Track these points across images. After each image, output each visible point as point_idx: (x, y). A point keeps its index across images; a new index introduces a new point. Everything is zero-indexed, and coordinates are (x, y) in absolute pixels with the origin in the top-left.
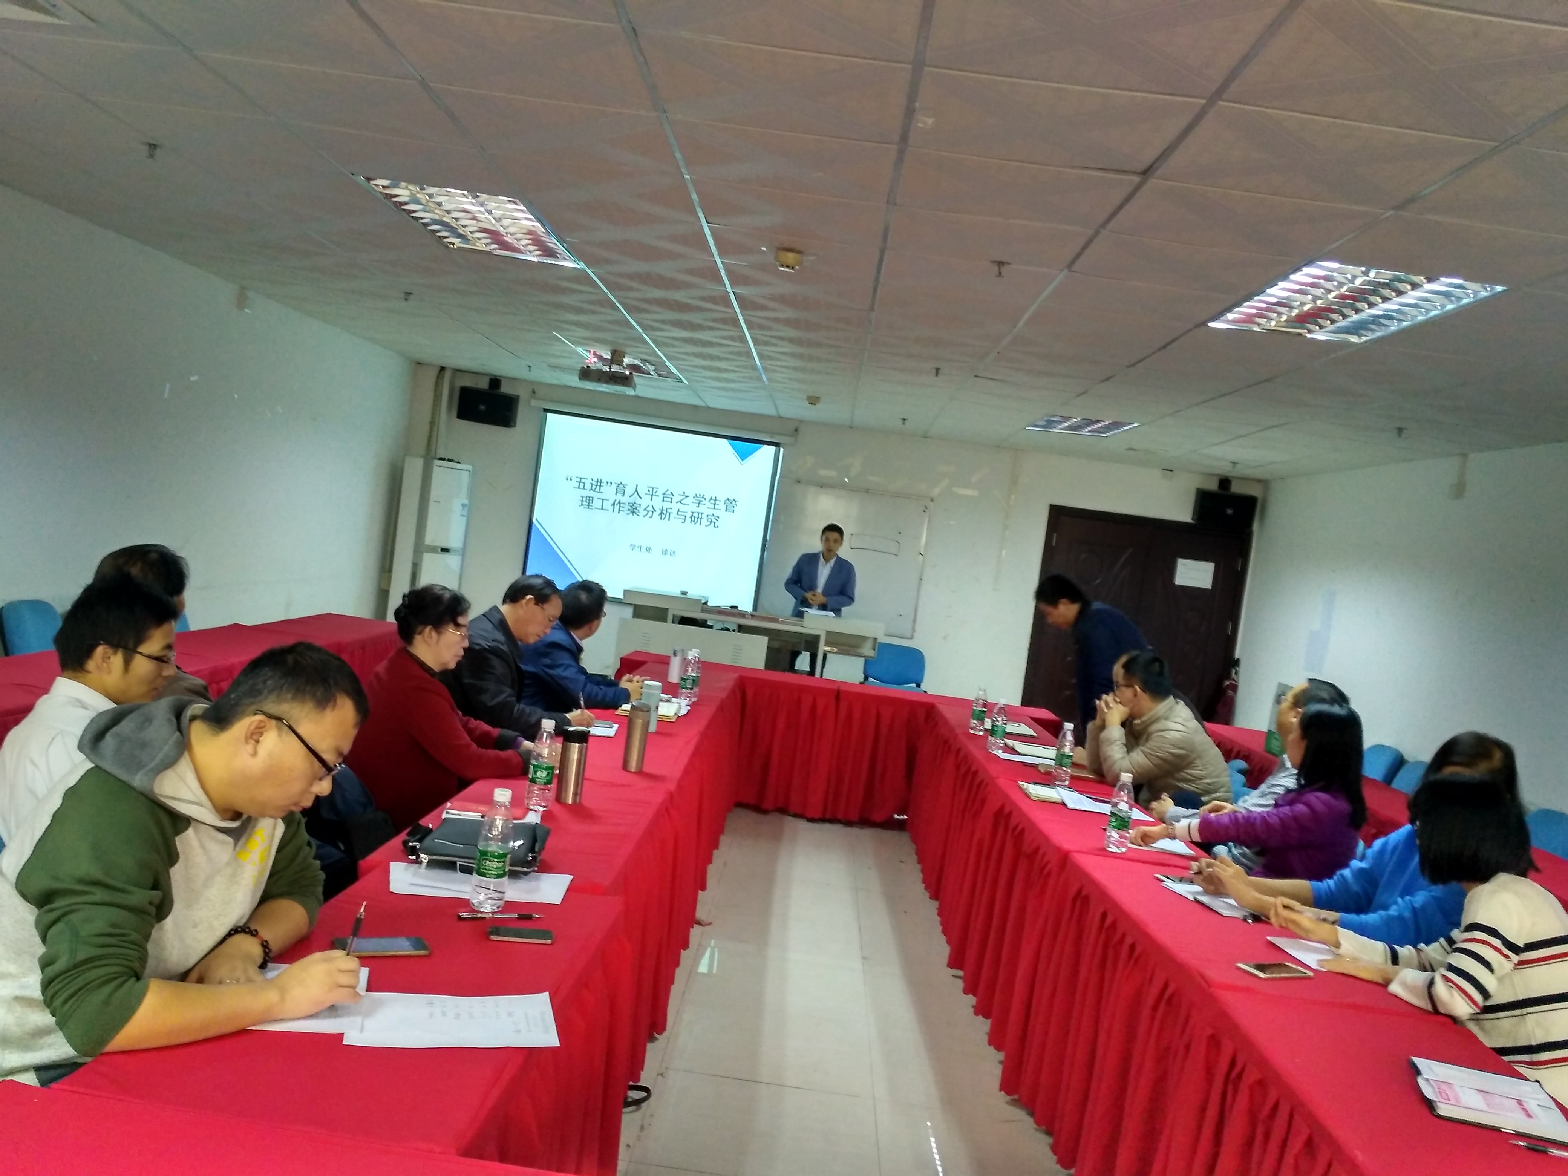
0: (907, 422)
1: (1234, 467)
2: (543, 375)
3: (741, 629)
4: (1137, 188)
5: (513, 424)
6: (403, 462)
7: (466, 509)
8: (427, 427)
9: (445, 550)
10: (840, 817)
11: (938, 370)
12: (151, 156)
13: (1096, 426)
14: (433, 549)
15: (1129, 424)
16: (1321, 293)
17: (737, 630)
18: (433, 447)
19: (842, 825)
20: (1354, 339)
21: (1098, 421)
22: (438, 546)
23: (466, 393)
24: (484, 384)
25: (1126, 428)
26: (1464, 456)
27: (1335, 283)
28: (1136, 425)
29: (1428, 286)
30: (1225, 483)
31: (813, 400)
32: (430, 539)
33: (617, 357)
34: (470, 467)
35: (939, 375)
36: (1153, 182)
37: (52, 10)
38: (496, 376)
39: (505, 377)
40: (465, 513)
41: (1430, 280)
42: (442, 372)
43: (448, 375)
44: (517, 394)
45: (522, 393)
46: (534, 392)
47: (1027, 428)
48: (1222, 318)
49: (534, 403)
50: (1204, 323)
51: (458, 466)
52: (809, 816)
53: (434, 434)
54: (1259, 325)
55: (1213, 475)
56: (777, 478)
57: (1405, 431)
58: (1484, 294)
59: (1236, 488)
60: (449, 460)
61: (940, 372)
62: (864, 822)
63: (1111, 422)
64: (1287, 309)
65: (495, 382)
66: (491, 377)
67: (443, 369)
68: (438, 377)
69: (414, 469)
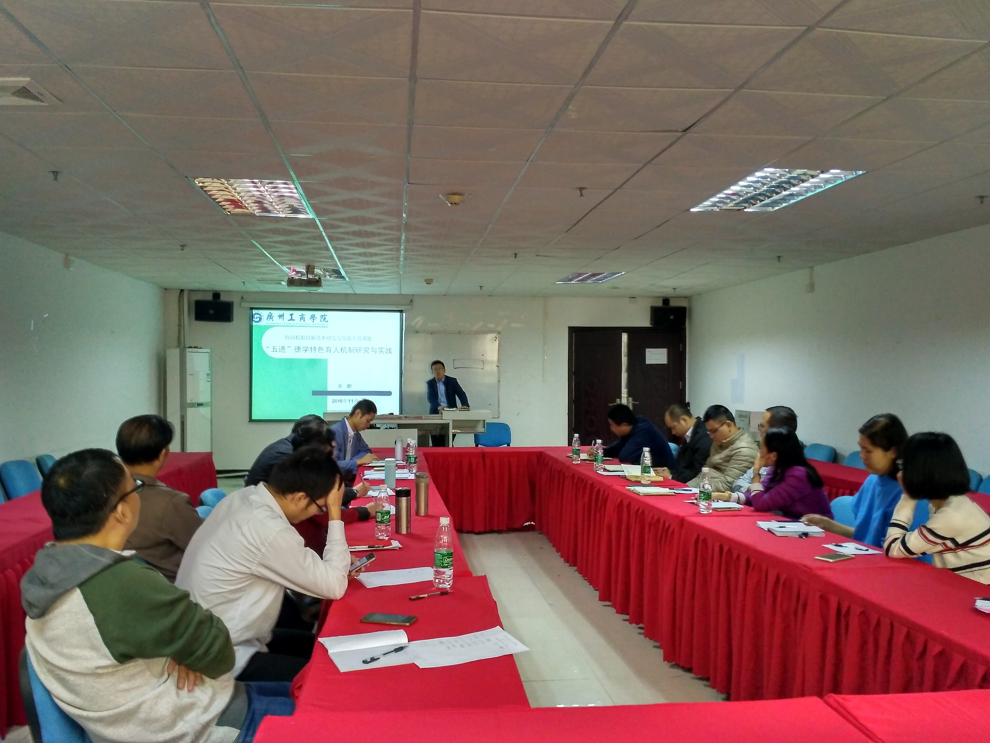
0: (483, 288)
1: (674, 291)
2: (253, 286)
3: (400, 426)
4: (679, 138)
5: (232, 320)
6: (165, 353)
7: (210, 377)
8: (177, 328)
9: (200, 405)
10: (495, 529)
11: (516, 254)
12: (56, 179)
13: (598, 277)
14: (193, 405)
15: (618, 273)
16: (759, 186)
17: (397, 428)
18: (182, 340)
19: (497, 534)
20: (770, 209)
21: (601, 274)
22: (195, 403)
23: (199, 304)
24: (209, 297)
25: (616, 276)
26: (812, 268)
27: (769, 179)
28: (623, 273)
29: (822, 176)
30: (666, 301)
31: (429, 282)
32: (190, 398)
33: (310, 269)
34: (209, 350)
35: (517, 257)
36: (689, 135)
37: (41, 97)
38: (216, 291)
39: (222, 291)
40: (209, 380)
41: (822, 172)
42: (182, 293)
43: (186, 294)
44: (232, 301)
45: (235, 300)
46: (242, 298)
47: (557, 283)
48: (699, 206)
49: (244, 304)
50: (689, 210)
51: (200, 350)
52: (477, 531)
53: (182, 333)
54: (718, 207)
55: (659, 297)
56: (404, 332)
57: (781, 258)
58: (851, 177)
59: (673, 303)
60: (195, 347)
61: (518, 255)
62: (511, 529)
63: (608, 273)
64: (737, 196)
65: (216, 295)
66: (214, 292)
67: (182, 291)
68: (180, 296)
69: (173, 356)
